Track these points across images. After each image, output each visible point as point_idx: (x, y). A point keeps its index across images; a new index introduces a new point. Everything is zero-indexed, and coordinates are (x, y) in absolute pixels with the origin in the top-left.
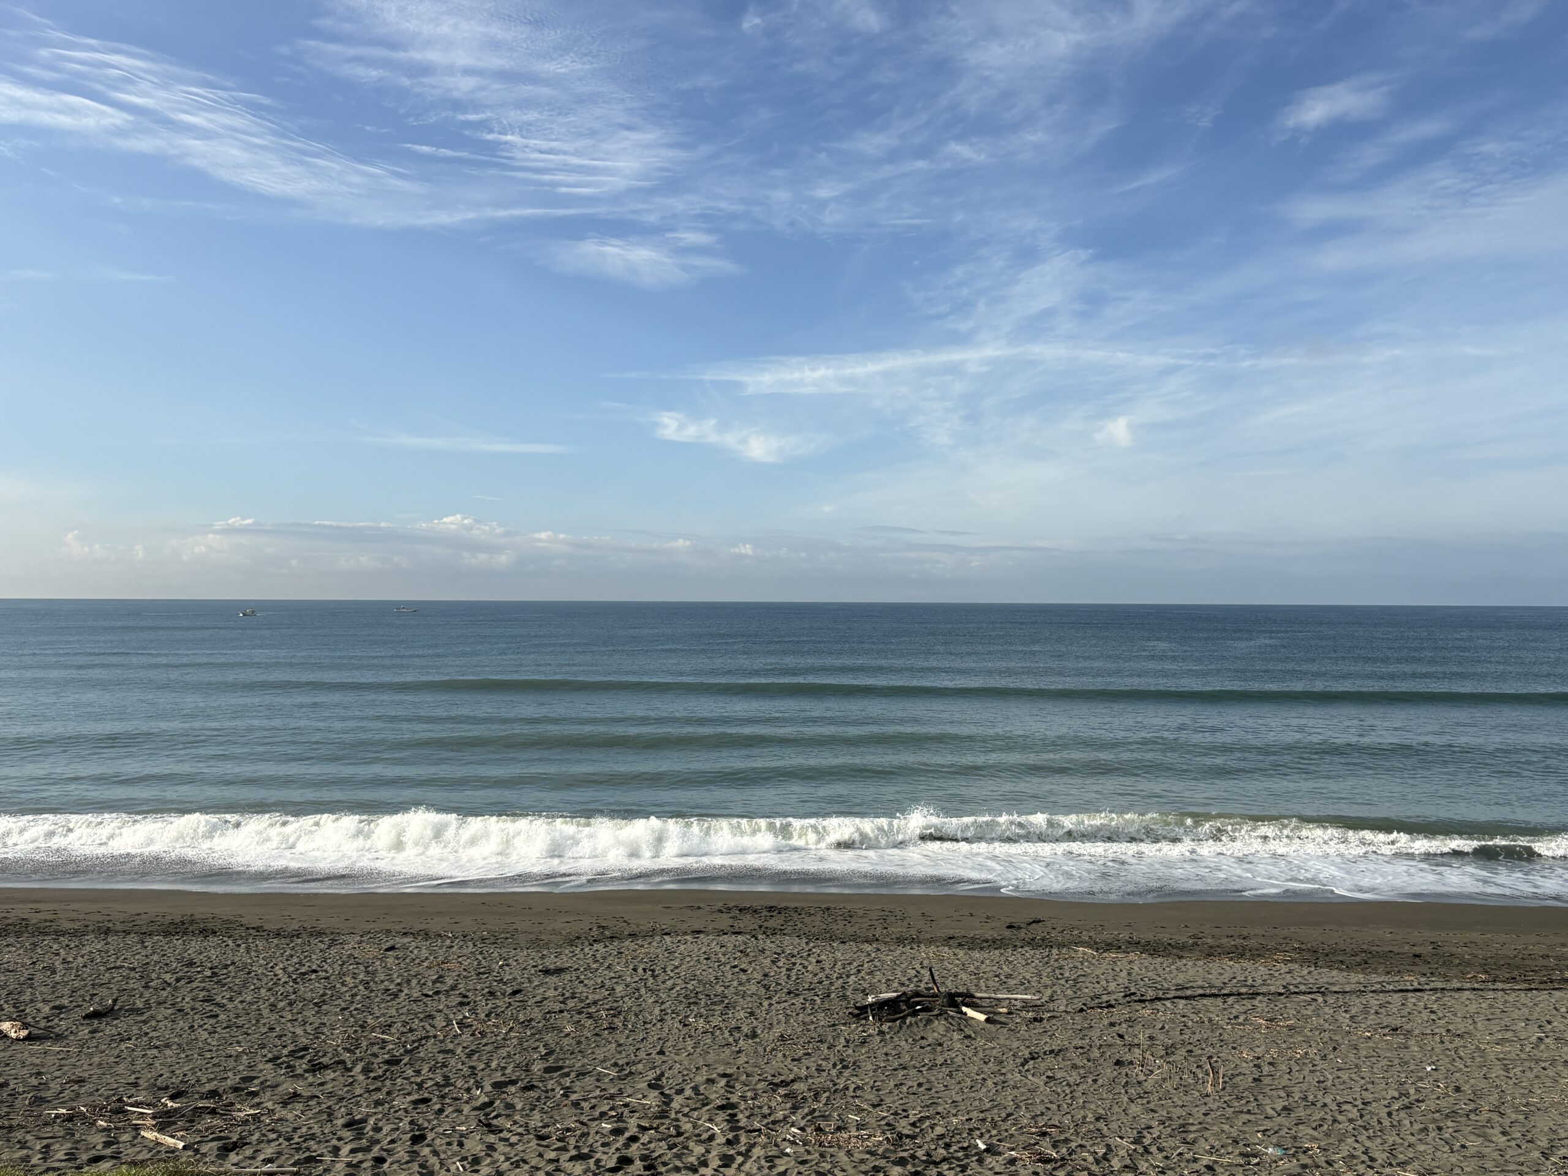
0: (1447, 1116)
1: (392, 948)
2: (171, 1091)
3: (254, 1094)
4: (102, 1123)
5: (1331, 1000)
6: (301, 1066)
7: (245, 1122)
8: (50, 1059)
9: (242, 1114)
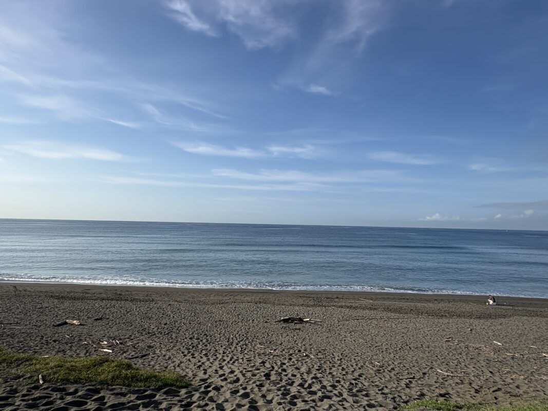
0: (416, 348)
1: (170, 305)
2: (113, 338)
3: (132, 339)
4: (94, 346)
5: (391, 320)
6: (144, 333)
7: (129, 346)
8: (85, 330)
9: (128, 344)
